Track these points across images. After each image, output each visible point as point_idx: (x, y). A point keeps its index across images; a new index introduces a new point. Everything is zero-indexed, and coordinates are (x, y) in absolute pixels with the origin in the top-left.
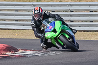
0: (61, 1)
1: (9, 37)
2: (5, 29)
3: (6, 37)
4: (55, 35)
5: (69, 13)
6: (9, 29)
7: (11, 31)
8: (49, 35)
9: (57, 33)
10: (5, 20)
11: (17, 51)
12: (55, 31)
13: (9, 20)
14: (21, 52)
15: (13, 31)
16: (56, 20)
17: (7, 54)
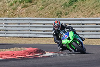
4: (69, 42)
8: (65, 42)
9: (71, 41)
10: (36, 31)
11: (45, 53)
12: (69, 39)
13: (39, 31)
14: (47, 54)
16: (70, 31)
17: (37, 55)
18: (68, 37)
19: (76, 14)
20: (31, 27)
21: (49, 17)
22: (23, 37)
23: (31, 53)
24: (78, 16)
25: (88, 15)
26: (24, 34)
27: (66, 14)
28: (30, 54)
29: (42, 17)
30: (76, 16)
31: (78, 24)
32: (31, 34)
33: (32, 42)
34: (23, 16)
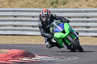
0: (77, 8)
1: (25, 43)
2: (22, 35)
3: (23, 43)
5: (85, 19)
6: (25, 35)
7: (27, 36)
8: (58, 35)
10: (21, 26)
11: (34, 56)
13: (26, 26)
15: (29, 37)
17: (24, 59)
19: (77, 4)
20: (15, 21)
21: (40, 7)
22: (3, 35)
23: (15, 57)
24: (80, 6)
25: (94, 5)
26: (5, 30)
27: (64, 4)
28: (14, 57)
29: (30, 7)
30: (78, 6)
31: (79, 17)
32: (15, 30)
33: (17, 41)
34: (3, 6)
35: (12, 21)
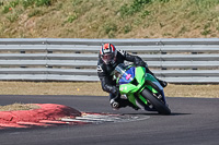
0: (147, 37)
5: (159, 56)
6: (65, 81)
12: (135, 82)
16: (137, 66)
18: (132, 79)
19: (147, 32)
20: (49, 58)
21: (88, 36)
23: (49, 115)
24: (152, 34)
25: (173, 34)
26: (33, 73)
27: (126, 32)
28: (48, 117)
29: (73, 37)
30: (149, 34)
31: (151, 52)
33: (52, 90)
34: (31, 36)
35: (44, 58)
